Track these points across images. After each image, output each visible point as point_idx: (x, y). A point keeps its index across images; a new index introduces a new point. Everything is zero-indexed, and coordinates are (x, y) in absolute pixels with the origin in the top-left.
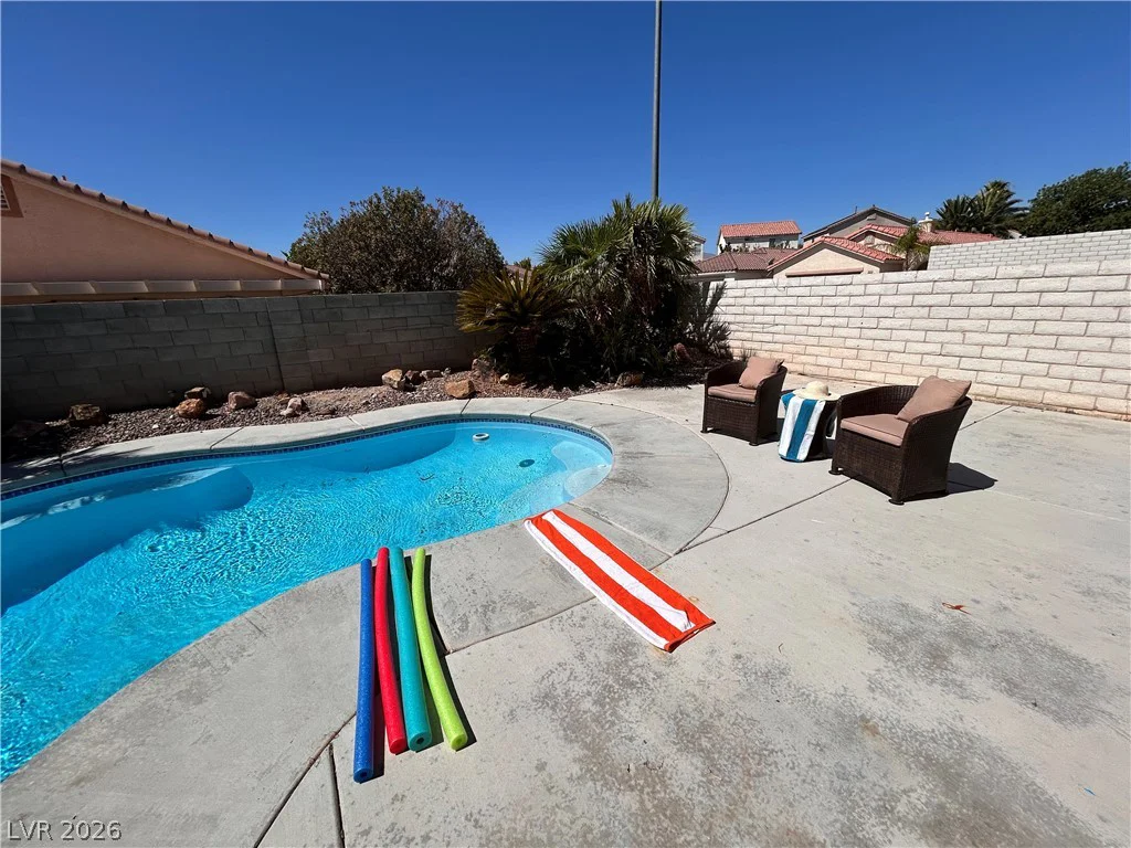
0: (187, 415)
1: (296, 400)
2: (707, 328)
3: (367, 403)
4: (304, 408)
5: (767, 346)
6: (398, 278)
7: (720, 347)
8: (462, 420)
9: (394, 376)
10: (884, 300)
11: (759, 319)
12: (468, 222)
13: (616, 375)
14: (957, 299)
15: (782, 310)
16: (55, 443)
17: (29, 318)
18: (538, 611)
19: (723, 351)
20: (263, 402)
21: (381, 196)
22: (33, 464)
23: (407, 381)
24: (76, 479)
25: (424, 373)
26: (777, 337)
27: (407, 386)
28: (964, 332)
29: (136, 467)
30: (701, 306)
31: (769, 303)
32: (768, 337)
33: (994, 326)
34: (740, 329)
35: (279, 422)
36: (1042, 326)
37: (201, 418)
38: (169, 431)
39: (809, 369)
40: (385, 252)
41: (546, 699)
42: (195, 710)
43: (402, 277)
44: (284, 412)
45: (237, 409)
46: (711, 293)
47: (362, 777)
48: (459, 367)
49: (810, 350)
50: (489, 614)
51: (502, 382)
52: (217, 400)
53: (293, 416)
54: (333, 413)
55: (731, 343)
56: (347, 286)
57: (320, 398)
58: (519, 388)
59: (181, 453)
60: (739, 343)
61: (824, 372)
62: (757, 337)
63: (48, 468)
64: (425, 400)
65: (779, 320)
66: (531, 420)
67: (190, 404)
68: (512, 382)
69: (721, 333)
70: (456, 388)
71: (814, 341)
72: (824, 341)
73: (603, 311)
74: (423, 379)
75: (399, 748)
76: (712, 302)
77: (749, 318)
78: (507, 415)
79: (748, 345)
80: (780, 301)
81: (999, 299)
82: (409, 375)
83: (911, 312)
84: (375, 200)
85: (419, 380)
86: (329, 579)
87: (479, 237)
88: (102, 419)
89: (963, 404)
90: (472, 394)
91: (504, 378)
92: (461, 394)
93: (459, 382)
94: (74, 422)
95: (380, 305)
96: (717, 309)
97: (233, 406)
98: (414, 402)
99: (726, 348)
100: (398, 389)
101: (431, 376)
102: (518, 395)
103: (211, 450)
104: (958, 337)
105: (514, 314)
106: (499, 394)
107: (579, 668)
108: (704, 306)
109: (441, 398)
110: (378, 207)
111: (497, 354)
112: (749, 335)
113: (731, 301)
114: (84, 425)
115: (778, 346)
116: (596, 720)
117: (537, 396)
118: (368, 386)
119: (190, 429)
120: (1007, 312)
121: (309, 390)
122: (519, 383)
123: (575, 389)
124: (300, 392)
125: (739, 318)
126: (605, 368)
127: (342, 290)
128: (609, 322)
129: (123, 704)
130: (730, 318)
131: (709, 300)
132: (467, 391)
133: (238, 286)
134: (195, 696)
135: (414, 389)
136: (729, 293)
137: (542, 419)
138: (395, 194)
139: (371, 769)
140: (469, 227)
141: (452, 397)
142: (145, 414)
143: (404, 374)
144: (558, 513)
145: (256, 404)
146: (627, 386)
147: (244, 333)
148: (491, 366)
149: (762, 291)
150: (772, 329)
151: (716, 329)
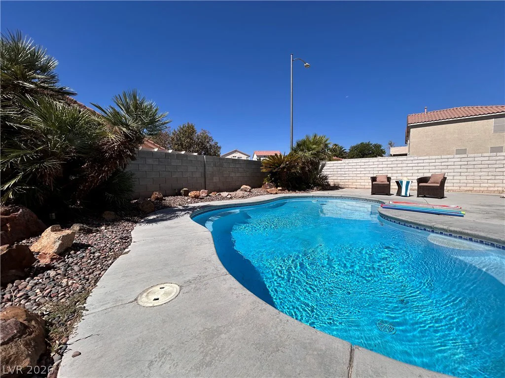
2: (320, 177)
5: (343, 181)
10: (379, 166)
11: (339, 173)
14: (399, 165)
15: (347, 170)
19: (326, 183)
26: (346, 178)
28: (402, 173)
31: (342, 168)
32: (343, 178)
33: (409, 171)
34: (332, 176)
36: (419, 171)
39: (358, 187)
44: (228, 197)
49: (358, 181)
53: (231, 198)
55: (329, 181)
58: (287, 192)
60: (332, 180)
61: (363, 187)
62: (339, 178)
65: (346, 173)
66: (313, 197)
67: (196, 193)
69: (326, 178)
70: (272, 190)
71: (359, 178)
72: (363, 178)
76: (322, 166)
77: (336, 173)
78: (304, 196)
79: (336, 181)
80: (346, 167)
81: (408, 165)
83: (387, 169)
89: (445, 179)
90: (276, 193)
91: (279, 188)
96: (323, 170)
104: (400, 175)
106: (282, 193)
108: (318, 170)
112: (336, 178)
113: (328, 168)
115: (347, 181)
120: (411, 168)
125: (332, 173)
126: (311, 185)
130: (328, 173)
131: (320, 168)
136: (327, 165)
146: (319, 190)
149: (340, 165)
150: (344, 176)
151: (323, 177)
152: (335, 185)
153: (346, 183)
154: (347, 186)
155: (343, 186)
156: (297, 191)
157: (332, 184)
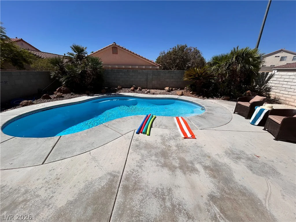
0: (132, 90)
1: (148, 90)
2: (264, 87)
3: (160, 93)
4: (149, 92)
6: (176, 66)
7: (267, 94)
8: (177, 100)
9: (167, 88)
11: (284, 86)
12: (197, 52)
13: (221, 96)
16: (115, 91)
17: (116, 71)
18: (168, 128)
20: (143, 90)
21: (177, 47)
22: (112, 94)
23: (170, 90)
24: (117, 97)
25: (174, 89)
26: (290, 93)
27: (169, 91)
29: (124, 97)
30: (263, 80)
31: (290, 81)
32: (287, 93)
34: (276, 88)
35: (144, 94)
37: (133, 91)
38: (129, 92)
40: (175, 60)
41: (162, 136)
42: (124, 123)
43: (177, 66)
44: (146, 92)
45: (139, 90)
46: (268, 76)
47: (137, 133)
48: (182, 89)
50: (160, 126)
51: (191, 93)
52: (136, 88)
53: (147, 93)
54: (153, 94)
55: (271, 93)
56: (165, 68)
57: (152, 91)
58: (193, 95)
59: (129, 96)
60: (274, 93)
62: (282, 92)
63: (114, 94)
64: (172, 94)
65: (292, 87)
66: (192, 102)
67: (132, 88)
68: (192, 94)
70: (178, 93)
73: (222, 78)
74: (173, 90)
75: (141, 133)
76: (268, 79)
77: (280, 85)
78: (187, 100)
79: (277, 94)
82: (170, 89)
84: (175, 48)
85: (172, 90)
86: (142, 116)
87: (200, 56)
88: (121, 89)
90: (182, 95)
91: (191, 92)
92: (179, 94)
93: (180, 92)
94: (118, 89)
95: (168, 73)
96: (269, 82)
97: (138, 90)
98: (169, 94)
99: (269, 94)
100: (167, 91)
101: (175, 90)
102: (193, 97)
103: (133, 96)
105: (196, 77)
106: (188, 96)
107: (169, 135)
108: (265, 80)
109: (175, 95)
110: (175, 49)
111: (191, 87)
112: (279, 91)
113: (275, 79)
114: (119, 89)
115: (289, 96)
116: (166, 140)
117: (197, 98)
118: (162, 90)
119: (132, 92)
121: (151, 89)
122: (194, 94)
123: (208, 98)
124: (149, 89)
125: (276, 85)
126: (218, 94)
127: (164, 69)
128: (223, 82)
129: (118, 120)
130: (273, 85)
131: (267, 78)
132: (181, 94)
133: (144, 67)
134: (124, 121)
135: (170, 92)
136: (275, 76)
137: (194, 103)
138: (180, 46)
139: (138, 133)
140: (197, 54)
141: (177, 95)
142: (126, 89)
143: (169, 88)
144: (182, 117)
145: (142, 90)
146: (223, 100)
147: (143, 77)
148: (189, 89)
149: (287, 77)
150: (289, 90)
151: (267, 88)
152: (275, 98)
153: (288, 99)
154: (287, 102)
155: (282, 101)
156: (215, 98)
157: (272, 97)
